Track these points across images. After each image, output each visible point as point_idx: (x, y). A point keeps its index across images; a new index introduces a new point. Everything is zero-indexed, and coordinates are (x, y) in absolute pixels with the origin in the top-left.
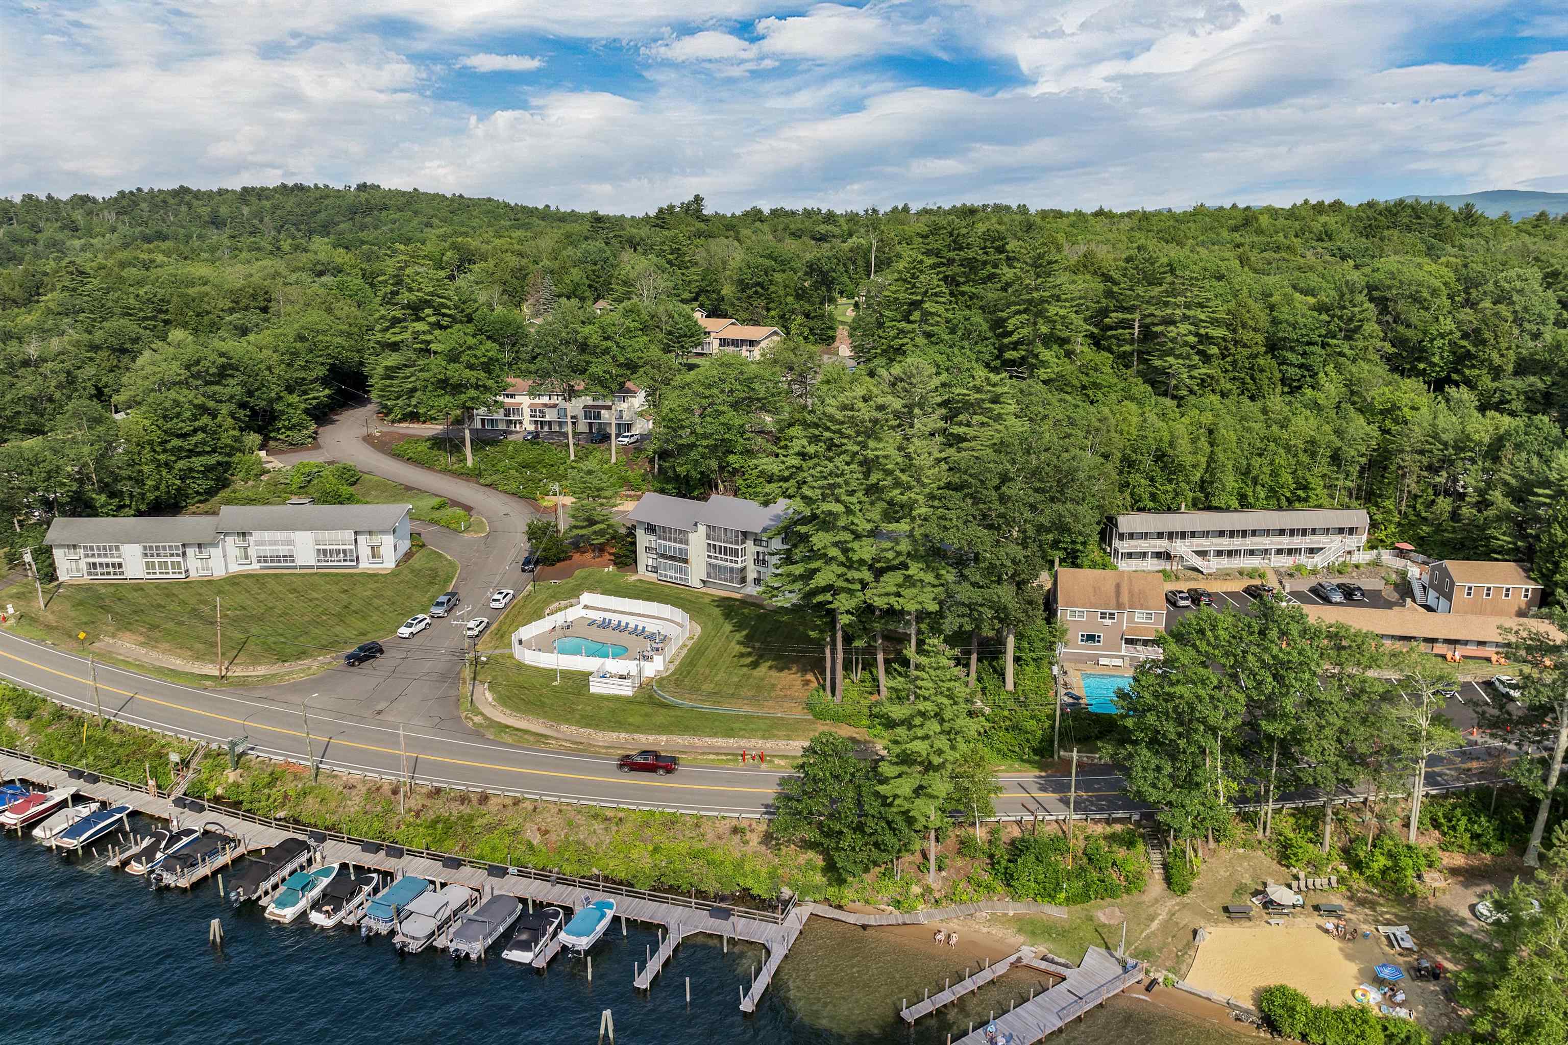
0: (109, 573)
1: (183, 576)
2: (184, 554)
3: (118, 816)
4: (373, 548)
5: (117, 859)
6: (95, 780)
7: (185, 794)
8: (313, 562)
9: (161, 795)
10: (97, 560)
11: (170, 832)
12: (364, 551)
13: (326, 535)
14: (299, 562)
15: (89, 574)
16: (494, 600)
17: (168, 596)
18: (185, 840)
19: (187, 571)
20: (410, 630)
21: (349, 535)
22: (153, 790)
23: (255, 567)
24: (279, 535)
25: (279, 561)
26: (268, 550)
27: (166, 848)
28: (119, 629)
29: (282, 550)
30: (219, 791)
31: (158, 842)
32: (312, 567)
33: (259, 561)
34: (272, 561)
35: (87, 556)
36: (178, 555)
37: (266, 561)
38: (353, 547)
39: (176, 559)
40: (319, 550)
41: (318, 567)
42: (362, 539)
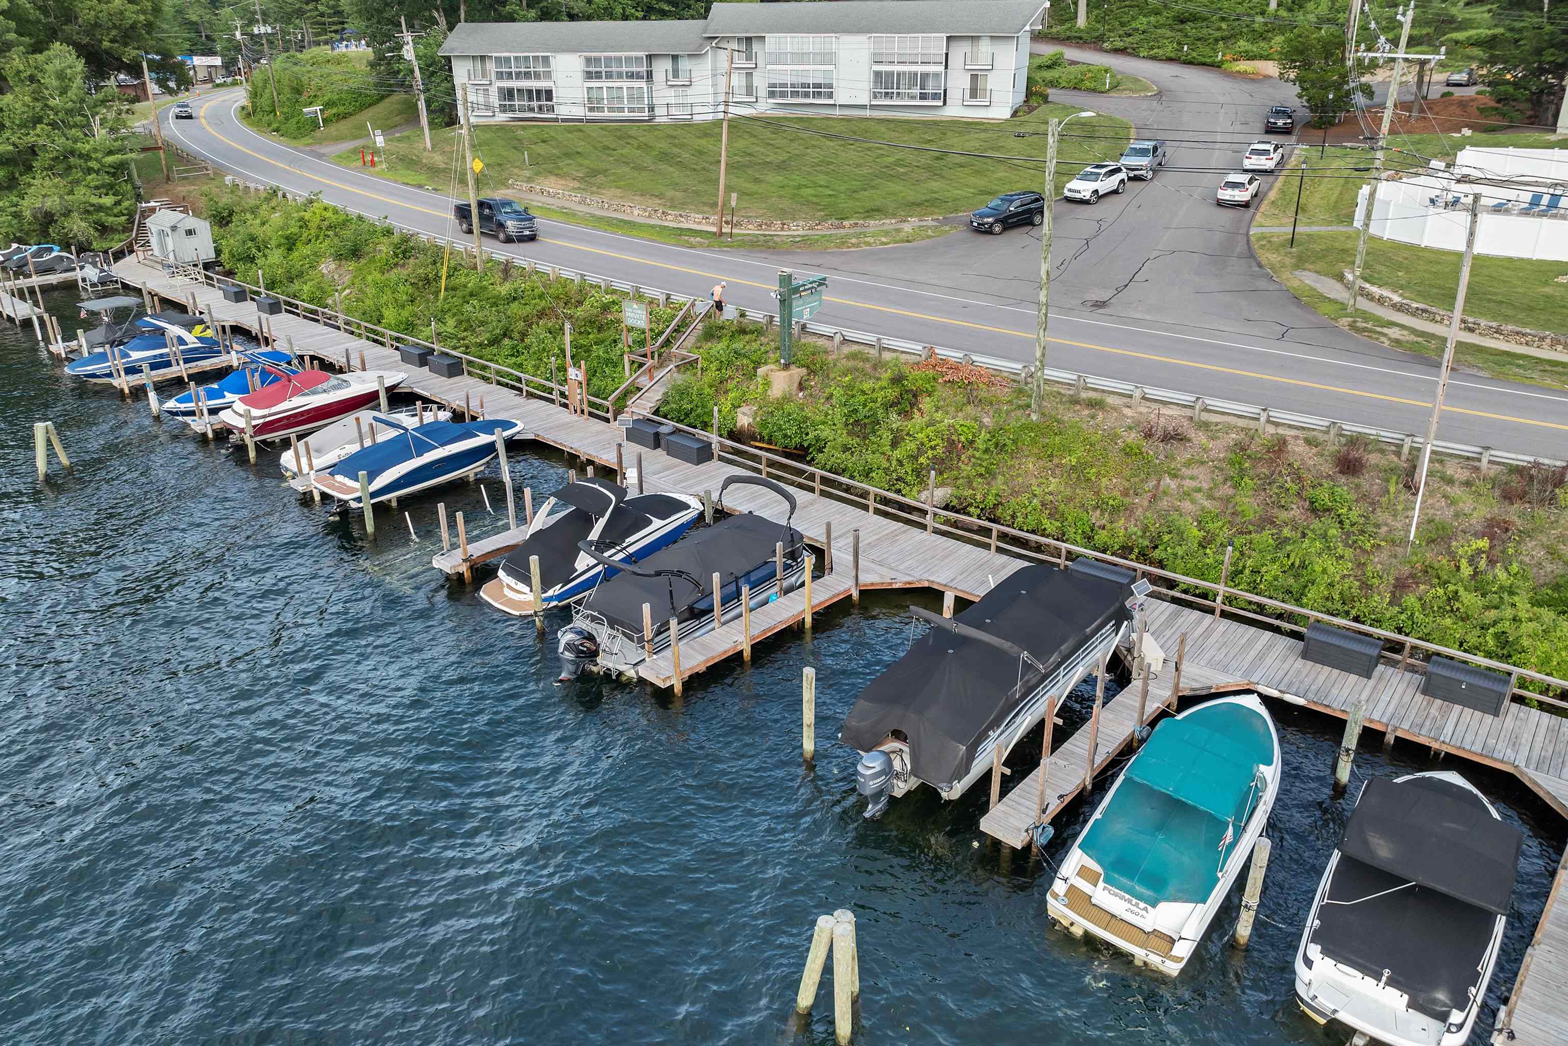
0: (532, 110)
1: (645, 115)
2: (650, 75)
3: (483, 439)
4: (974, 78)
5: (458, 554)
6: (454, 369)
7: (656, 412)
8: (864, 99)
9: (596, 413)
10: (515, 84)
11: (621, 492)
12: (959, 83)
13: (897, 44)
14: (841, 98)
15: (504, 109)
16: (1255, 152)
17: (620, 138)
18: (658, 527)
19: (652, 108)
20: (1093, 186)
21: (936, 43)
22: (577, 395)
23: (765, 107)
24: (810, 42)
25: (806, 95)
26: (788, 73)
27: (603, 544)
28: (538, 174)
29: (813, 73)
30: (744, 419)
31: (582, 520)
32: (863, 107)
33: (772, 94)
34: (795, 94)
35: (500, 75)
36: (639, 76)
37: (783, 95)
38: (941, 68)
39: (636, 84)
40: (878, 74)
41: (872, 107)
42: (959, 52)
